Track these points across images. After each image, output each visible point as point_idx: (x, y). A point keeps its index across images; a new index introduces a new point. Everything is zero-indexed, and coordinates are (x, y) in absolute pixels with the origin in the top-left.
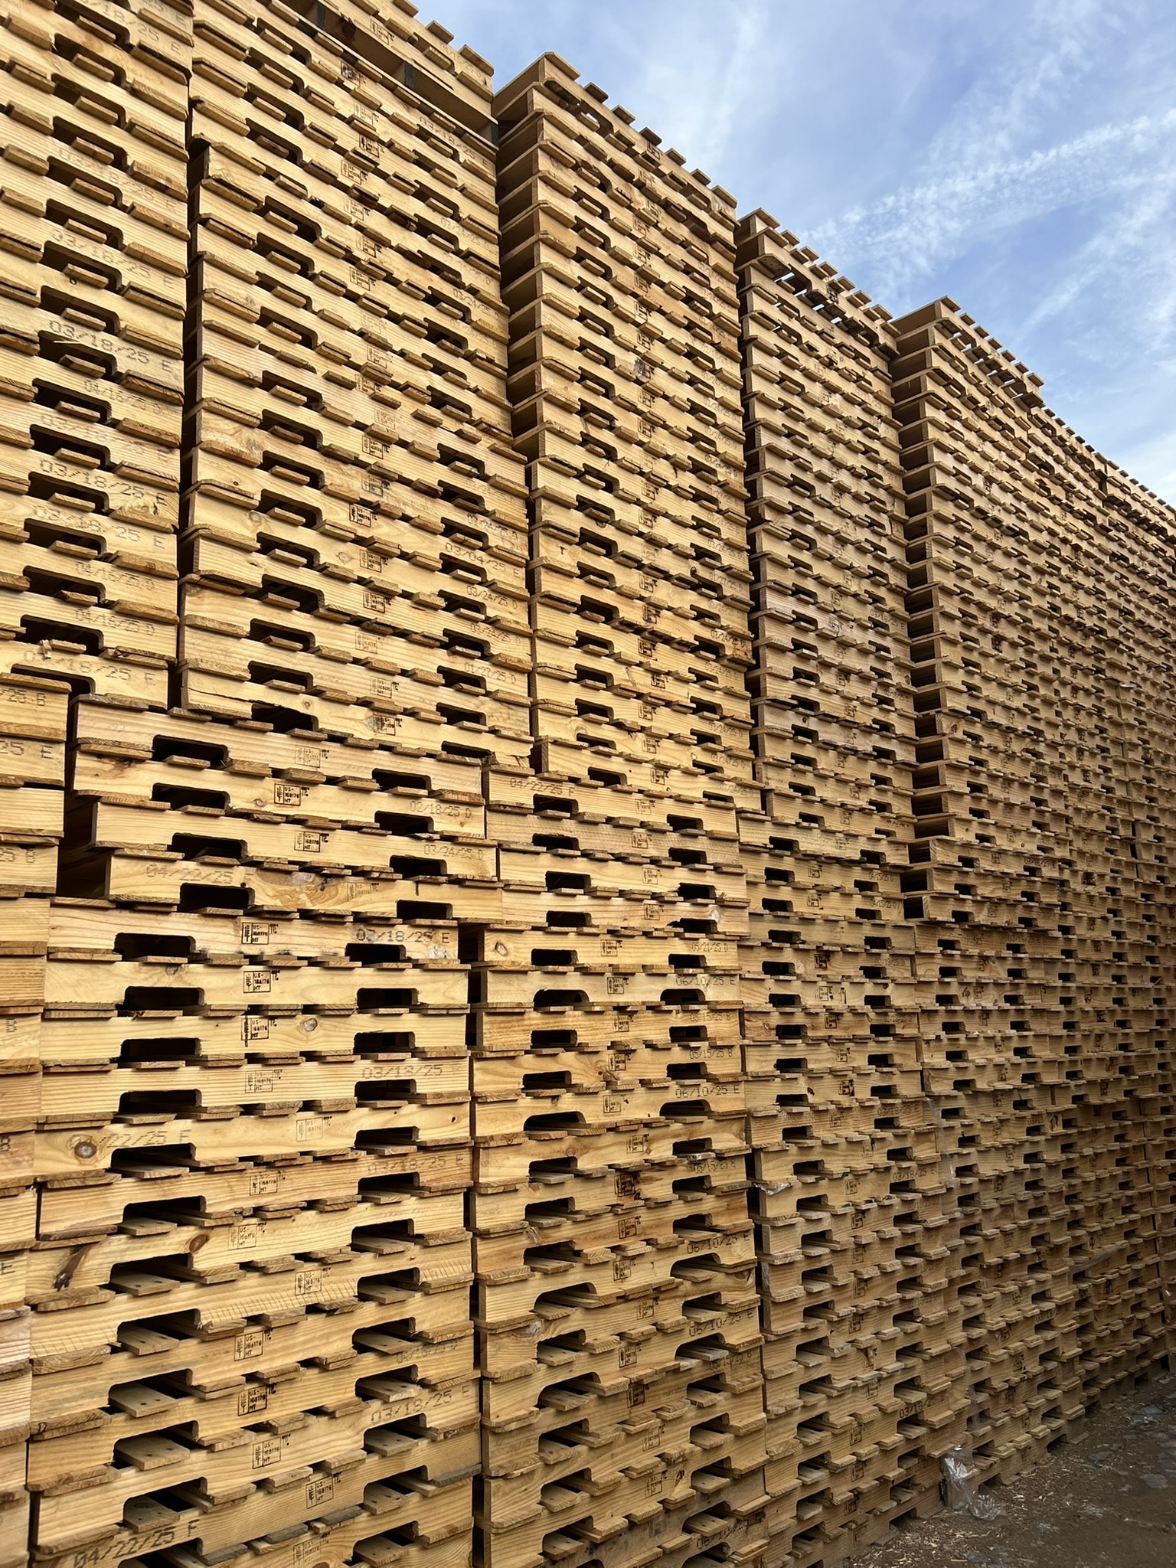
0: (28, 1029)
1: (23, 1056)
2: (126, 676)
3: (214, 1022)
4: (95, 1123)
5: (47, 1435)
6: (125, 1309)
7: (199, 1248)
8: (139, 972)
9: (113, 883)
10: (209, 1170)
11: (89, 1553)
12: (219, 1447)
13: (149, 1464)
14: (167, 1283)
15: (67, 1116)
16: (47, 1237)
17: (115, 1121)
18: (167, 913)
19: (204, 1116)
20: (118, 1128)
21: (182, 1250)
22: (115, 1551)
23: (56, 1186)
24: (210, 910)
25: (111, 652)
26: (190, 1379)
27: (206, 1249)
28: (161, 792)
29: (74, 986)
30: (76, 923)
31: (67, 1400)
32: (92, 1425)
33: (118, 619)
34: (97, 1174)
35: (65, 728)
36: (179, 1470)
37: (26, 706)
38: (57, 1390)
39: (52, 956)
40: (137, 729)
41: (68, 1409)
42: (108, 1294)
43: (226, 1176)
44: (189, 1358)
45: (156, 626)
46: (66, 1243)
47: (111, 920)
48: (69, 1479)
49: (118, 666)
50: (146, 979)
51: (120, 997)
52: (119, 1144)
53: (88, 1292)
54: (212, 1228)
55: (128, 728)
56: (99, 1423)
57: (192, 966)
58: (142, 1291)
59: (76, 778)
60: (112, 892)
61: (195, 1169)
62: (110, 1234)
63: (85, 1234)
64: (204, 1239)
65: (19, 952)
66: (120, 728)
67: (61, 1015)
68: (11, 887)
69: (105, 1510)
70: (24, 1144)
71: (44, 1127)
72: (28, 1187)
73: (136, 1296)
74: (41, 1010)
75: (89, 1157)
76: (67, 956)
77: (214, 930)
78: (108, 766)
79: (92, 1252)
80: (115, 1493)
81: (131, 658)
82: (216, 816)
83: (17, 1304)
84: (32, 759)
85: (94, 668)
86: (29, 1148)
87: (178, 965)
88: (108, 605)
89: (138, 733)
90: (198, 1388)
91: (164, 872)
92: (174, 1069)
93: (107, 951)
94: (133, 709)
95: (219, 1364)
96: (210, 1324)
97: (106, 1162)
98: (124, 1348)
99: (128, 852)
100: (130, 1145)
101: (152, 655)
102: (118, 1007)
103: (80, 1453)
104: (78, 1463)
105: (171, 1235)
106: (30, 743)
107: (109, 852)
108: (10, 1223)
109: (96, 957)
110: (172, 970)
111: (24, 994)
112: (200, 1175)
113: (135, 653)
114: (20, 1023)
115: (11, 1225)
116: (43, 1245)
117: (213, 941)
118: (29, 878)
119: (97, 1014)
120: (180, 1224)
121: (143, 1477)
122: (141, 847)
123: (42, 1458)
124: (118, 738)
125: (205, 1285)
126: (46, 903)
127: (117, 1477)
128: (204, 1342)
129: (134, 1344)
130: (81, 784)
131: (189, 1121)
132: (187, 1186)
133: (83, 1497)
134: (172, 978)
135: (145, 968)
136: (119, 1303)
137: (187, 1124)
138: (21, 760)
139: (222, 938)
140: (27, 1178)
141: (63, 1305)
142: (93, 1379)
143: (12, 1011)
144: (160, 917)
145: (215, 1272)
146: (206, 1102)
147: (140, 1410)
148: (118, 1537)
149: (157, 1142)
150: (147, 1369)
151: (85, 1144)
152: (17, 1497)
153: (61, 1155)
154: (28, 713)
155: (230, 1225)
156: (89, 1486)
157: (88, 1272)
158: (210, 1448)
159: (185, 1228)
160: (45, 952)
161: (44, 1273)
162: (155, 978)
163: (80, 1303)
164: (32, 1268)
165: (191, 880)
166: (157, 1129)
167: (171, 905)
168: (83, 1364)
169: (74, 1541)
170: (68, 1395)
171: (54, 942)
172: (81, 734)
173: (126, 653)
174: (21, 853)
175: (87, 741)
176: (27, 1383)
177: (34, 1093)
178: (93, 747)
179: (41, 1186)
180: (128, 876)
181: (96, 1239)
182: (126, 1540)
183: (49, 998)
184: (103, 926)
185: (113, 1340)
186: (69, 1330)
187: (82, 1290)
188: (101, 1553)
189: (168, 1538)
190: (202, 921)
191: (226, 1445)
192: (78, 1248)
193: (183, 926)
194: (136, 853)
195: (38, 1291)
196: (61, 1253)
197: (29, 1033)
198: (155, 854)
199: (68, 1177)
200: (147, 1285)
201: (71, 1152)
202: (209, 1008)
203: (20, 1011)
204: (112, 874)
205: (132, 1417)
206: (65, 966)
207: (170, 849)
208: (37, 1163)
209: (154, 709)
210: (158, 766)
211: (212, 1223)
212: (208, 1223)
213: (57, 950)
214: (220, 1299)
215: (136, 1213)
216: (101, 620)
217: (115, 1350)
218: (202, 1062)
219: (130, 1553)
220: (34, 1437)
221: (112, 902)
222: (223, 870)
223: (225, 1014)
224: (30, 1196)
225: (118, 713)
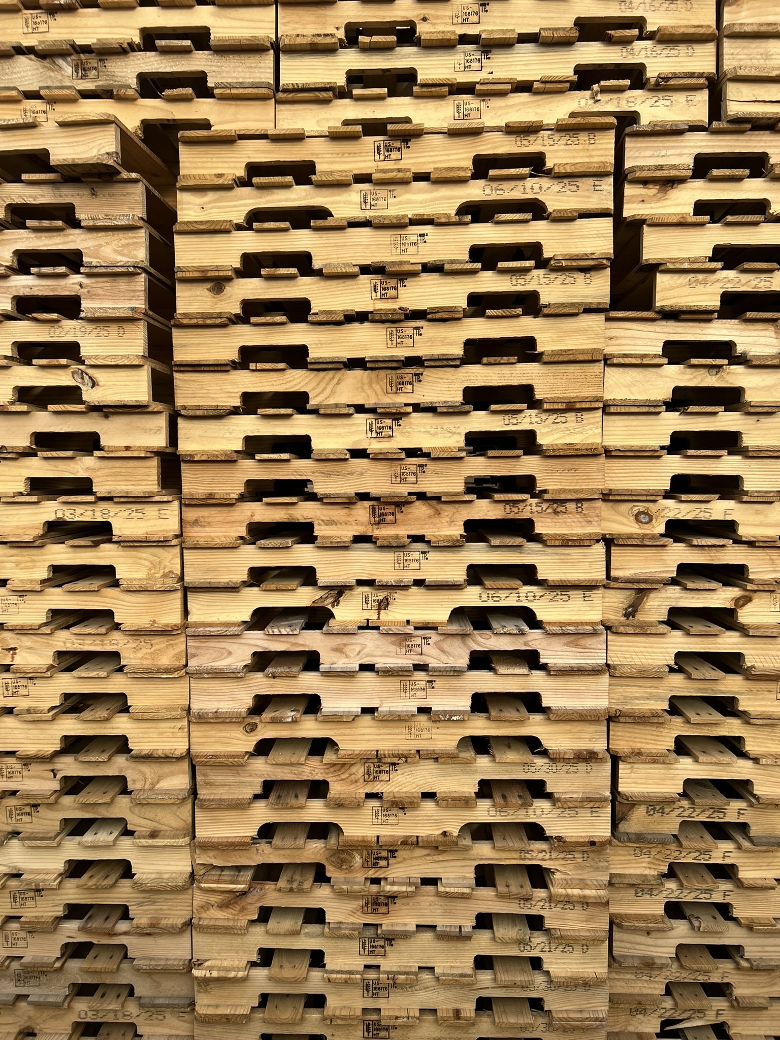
0: (592, 421)
1: (590, 441)
2: (668, 103)
3: (755, 418)
4: (650, 497)
5: (622, 719)
6: (678, 642)
7: (743, 605)
8: (684, 373)
9: (658, 296)
10: (751, 544)
11: (658, 808)
12: (763, 761)
13: (702, 758)
14: (715, 628)
15: (628, 490)
16: (616, 579)
17: (665, 497)
18: (709, 321)
19: (745, 498)
20: (670, 503)
21: (729, 605)
22: (677, 812)
23: (621, 542)
24: (749, 315)
25: (653, 81)
26: (737, 704)
27: (749, 607)
28: (701, 207)
29: (629, 386)
30: (629, 333)
31: (637, 698)
32: (656, 720)
33: (660, 47)
34: (653, 537)
35: (613, 161)
36: (728, 769)
37: (580, 147)
38: (629, 689)
39: (608, 361)
40: (678, 151)
41: (638, 704)
42: (665, 628)
43: (768, 551)
44: (735, 689)
45: (696, 47)
46: (630, 586)
47: (658, 329)
48: (639, 753)
49: (661, 95)
50: (690, 380)
51: (667, 395)
52: (671, 515)
53: (650, 624)
54: (755, 591)
55: (670, 152)
56: (661, 720)
57: (733, 367)
58: (693, 631)
59: (625, 206)
60: (658, 304)
61: (738, 541)
62: (665, 584)
63: (645, 581)
64: (748, 600)
65: (581, 357)
66: (663, 152)
67: (619, 410)
68: (572, 305)
69: (668, 782)
70: (594, 508)
71: (607, 497)
72: (598, 541)
73: (688, 634)
74: (601, 405)
75: (647, 523)
76: (622, 361)
77: (756, 333)
78: (652, 190)
79: (652, 595)
80: (676, 772)
81: (672, 82)
82: (756, 224)
83: (596, 624)
84: (586, 193)
85: (639, 101)
86: (597, 511)
87: (719, 367)
88: (651, 36)
89: (680, 155)
90: (744, 712)
91: (705, 283)
92: (719, 457)
93: (655, 356)
94: (674, 132)
95: (763, 699)
96: (753, 666)
97: (661, 529)
98: (680, 670)
99: (670, 266)
100: (680, 517)
101: (691, 75)
102: (665, 403)
103: (649, 737)
104: (647, 743)
105: (718, 592)
106: (584, 180)
107: (655, 268)
108: (587, 566)
109: (646, 361)
110: (714, 371)
111: (588, 392)
112: (743, 548)
113: (675, 76)
114: (586, 416)
115: (587, 567)
116: (612, 584)
117: (755, 344)
118: (587, 297)
119: (648, 409)
120: (726, 584)
121: (697, 767)
122: (682, 261)
123: (619, 734)
124: (661, 162)
125: (747, 636)
126: (602, 317)
127: (677, 762)
128: (748, 679)
129: (690, 669)
130: (629, 211)
131: (732, 502)
132: (732, 555)
133: (651, 768)
134: (714, 378)
135: (689, 370)
136: (675, 636)
137: (730, 504)
138: (577, 196)
139: (762, 340)
140: (596, 534)
141: (630, 630)
142: (656, 687)
143: (578, 406)
144: (703, 325)
145: (757, 627)
146: (747, 486)
147: (694, 718)
148: (678, 804)
149: (704, 516)
150: (700, 690)
151: (643, 513)
152: (600, 756)
153: (624, 520)
154: (582, 154)
155: (772, 592)
156: (655, 762)
157: (650, 609)
158: (756, 760)
159: (730, 588)
160: (601, 357)
161: (616, 605)
162: (699, 378)
163: (643, 631)
164: (607, 600)
165: (730, 288)
166: (703, 506)
167: (711, 312)
168: (645, 675)
169: (644, 797)
170: (638, 695)
171: (608, 350)
172: (628, 164)
173: (666, 79)
174: (580, 277)
175: (633, 170)
176: (605, 678)
177: (599, 471)
178: (638, 174)
179: (609, 542)
180: (672, 288)
181: (654, 586)
182: (687, 806)
183: (608, 396)
184: (652, 335)
185: (672, 662)
186: (636, 649)
187: (645, 622)
188: (667, 810)
189: (721, 815)
190: (743, 326)
191: (769, 762)
192: (640, 591)
193: (726, 332)
194: (678, 266)
195: (612, 617)
196: (628, 593)
197: (592, 424)
198: (695, 266)
199: (630, 537)
200: (698, 628)
201: (632, 518)
202: (749, 404)
203: (584, 405)
204: (658, 289)
205: (688, 721)
206: (621, 370)
207: (711, 260)
208: (604, 524)
209: (695, 128)
210: (699, 183)
211: (755, 587)
212: (750, 587)
213: (613, 356)
214: (762, 649)
215: (686, 571)
216: (643, 52)
217: (672, 670)
218: (745, 453)
219: (689, 817)
220: (612, 718)
221: (658, 312)
222: (763, 276)
223: (765, 410)
224: (600, 548)
225: (661, 139)
